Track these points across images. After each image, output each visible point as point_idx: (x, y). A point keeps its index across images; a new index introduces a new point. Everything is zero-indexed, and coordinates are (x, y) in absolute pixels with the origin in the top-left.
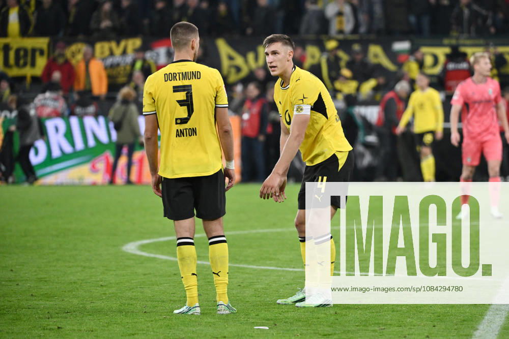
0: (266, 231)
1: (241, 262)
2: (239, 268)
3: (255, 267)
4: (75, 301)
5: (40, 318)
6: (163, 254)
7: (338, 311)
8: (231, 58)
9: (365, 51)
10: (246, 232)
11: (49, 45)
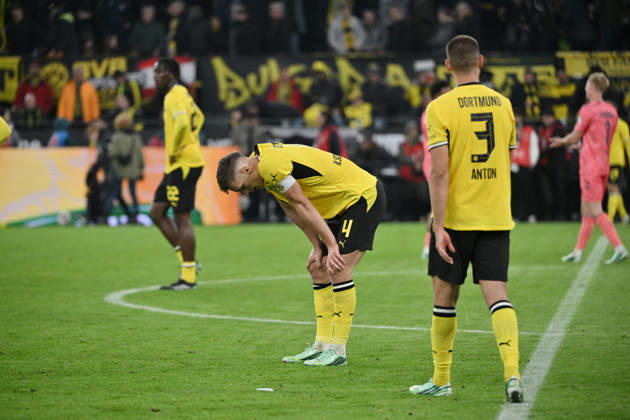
0: (269, 278)
1: (241, 314)
2: (239, 321)
3: (257, 320)
4: (51, 360)
5: (10, 379)
6: (152, 305)
7: (353, 371)
8: (229, 80)
9: (383, 72)
10: (247, 280)
11: (20, 65)
